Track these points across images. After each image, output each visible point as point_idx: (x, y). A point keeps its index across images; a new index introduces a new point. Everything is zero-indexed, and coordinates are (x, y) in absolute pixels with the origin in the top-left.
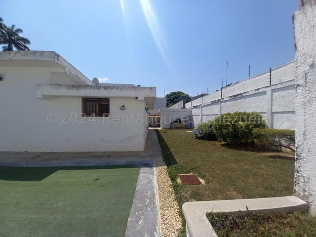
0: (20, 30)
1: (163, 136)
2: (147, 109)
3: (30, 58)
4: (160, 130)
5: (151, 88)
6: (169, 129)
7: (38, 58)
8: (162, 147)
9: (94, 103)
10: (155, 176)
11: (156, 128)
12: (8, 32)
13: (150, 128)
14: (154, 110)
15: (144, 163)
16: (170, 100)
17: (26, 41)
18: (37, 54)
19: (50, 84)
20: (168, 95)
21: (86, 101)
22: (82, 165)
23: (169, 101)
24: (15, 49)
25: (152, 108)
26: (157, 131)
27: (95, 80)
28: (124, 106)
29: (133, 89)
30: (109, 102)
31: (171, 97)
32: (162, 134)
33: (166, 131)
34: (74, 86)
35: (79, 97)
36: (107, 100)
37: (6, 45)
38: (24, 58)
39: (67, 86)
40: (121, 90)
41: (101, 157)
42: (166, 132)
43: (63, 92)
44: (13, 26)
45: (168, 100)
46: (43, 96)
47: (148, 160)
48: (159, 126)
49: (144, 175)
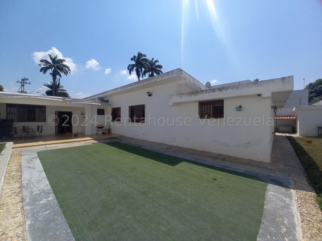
0: (157, 61)
1: (304, 147)
2: (275, 108)
3: (166, 77)
4: (297, 138)
5: (283, 79)
6: (316, 137)
7: (170, 77)
8: (303, 163)
9: (209, 106)
10: (294, 201)
11: (288, 135)
12: (150, 64)
13: (277, 134)
14: (283, 109)
15: (272, 178)
16: (316, 91)
17: (160, 67)
18: (170, 73)
19: (177, 94)
20: (310, 84)
21: (202, 104)
22: (199, 161)
23: (314, 94)
24: (155, 74)
25: (282, 107)
26: (290, 138)
27: (208, 84)
28: (241, 107)
29: (254, 85)
30: (223, 104)
31: (317, 88)
32: (301, 143)
33: (308, 139)
34: (193, 93)
35: (196, 101)
36: (221, 102)
37: (150, 73)
38: (163, 79)
39: (188, 93)
40: (238, 89)
41: (216, 158)
42: (309, 142)
43: (185, 98)
44: (153, 59)
45: (311, 93)
46: (173, 103)
47: (279, 175)
48: (294, 132)
49: (275, 194)
